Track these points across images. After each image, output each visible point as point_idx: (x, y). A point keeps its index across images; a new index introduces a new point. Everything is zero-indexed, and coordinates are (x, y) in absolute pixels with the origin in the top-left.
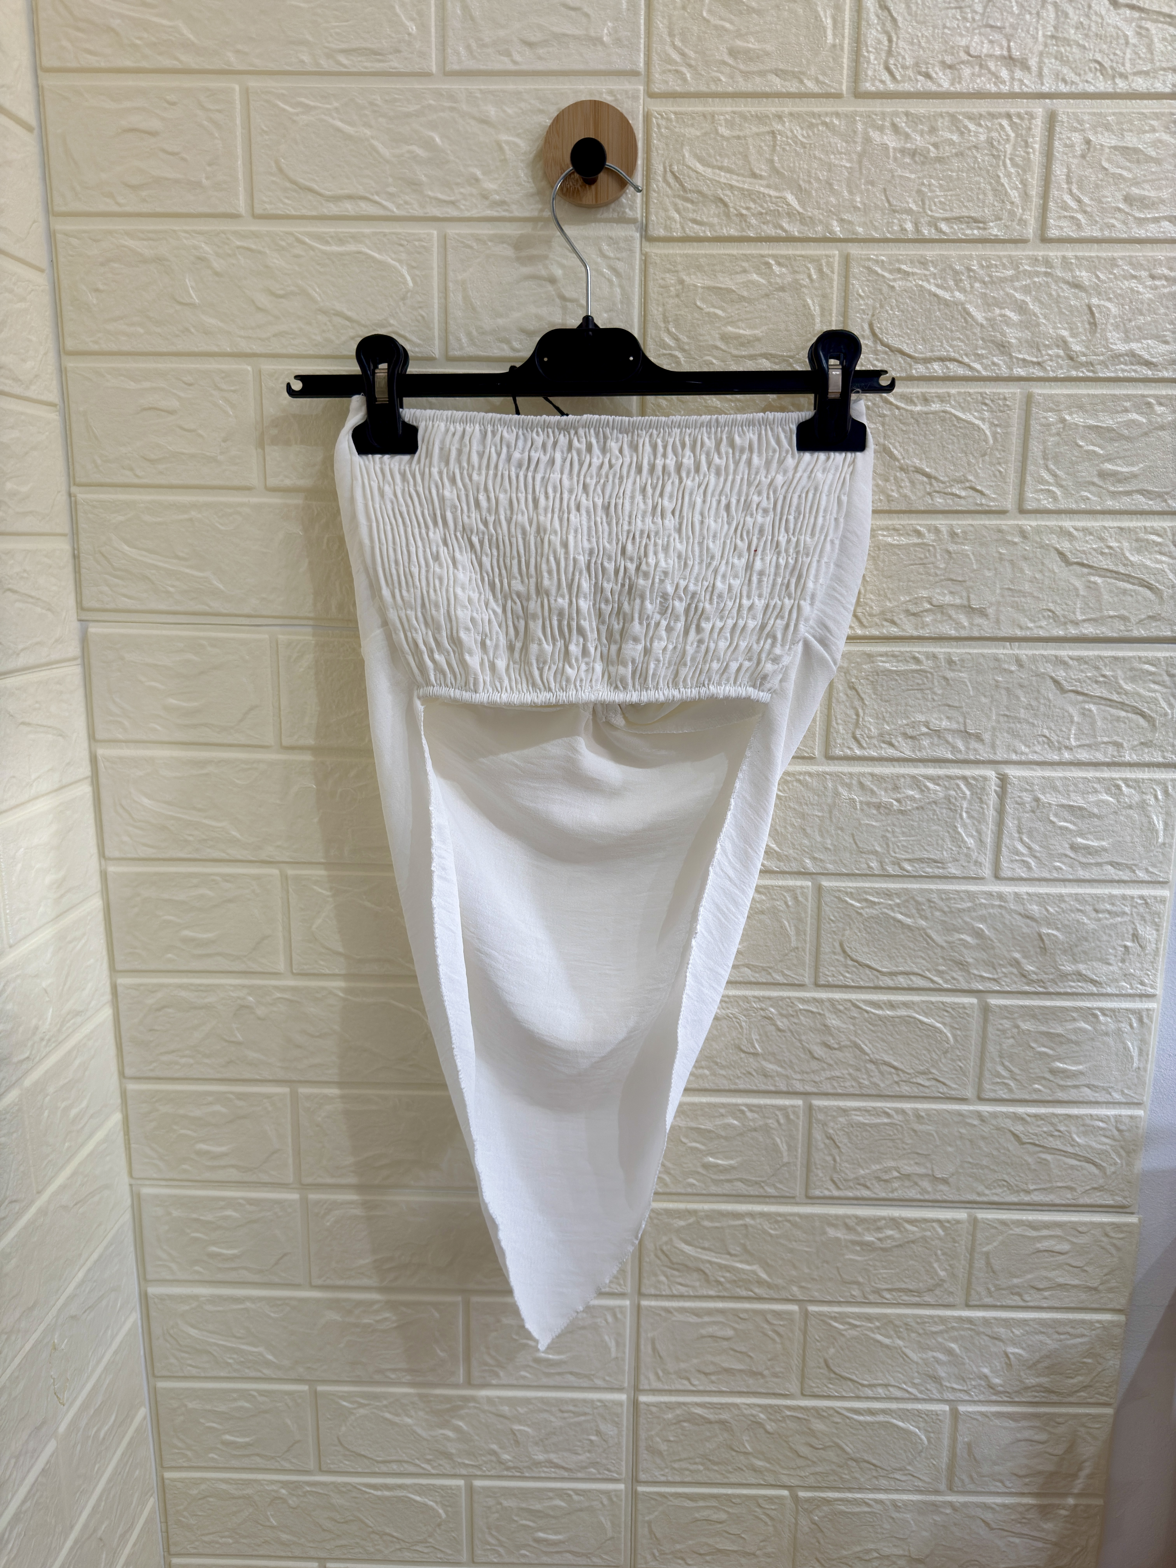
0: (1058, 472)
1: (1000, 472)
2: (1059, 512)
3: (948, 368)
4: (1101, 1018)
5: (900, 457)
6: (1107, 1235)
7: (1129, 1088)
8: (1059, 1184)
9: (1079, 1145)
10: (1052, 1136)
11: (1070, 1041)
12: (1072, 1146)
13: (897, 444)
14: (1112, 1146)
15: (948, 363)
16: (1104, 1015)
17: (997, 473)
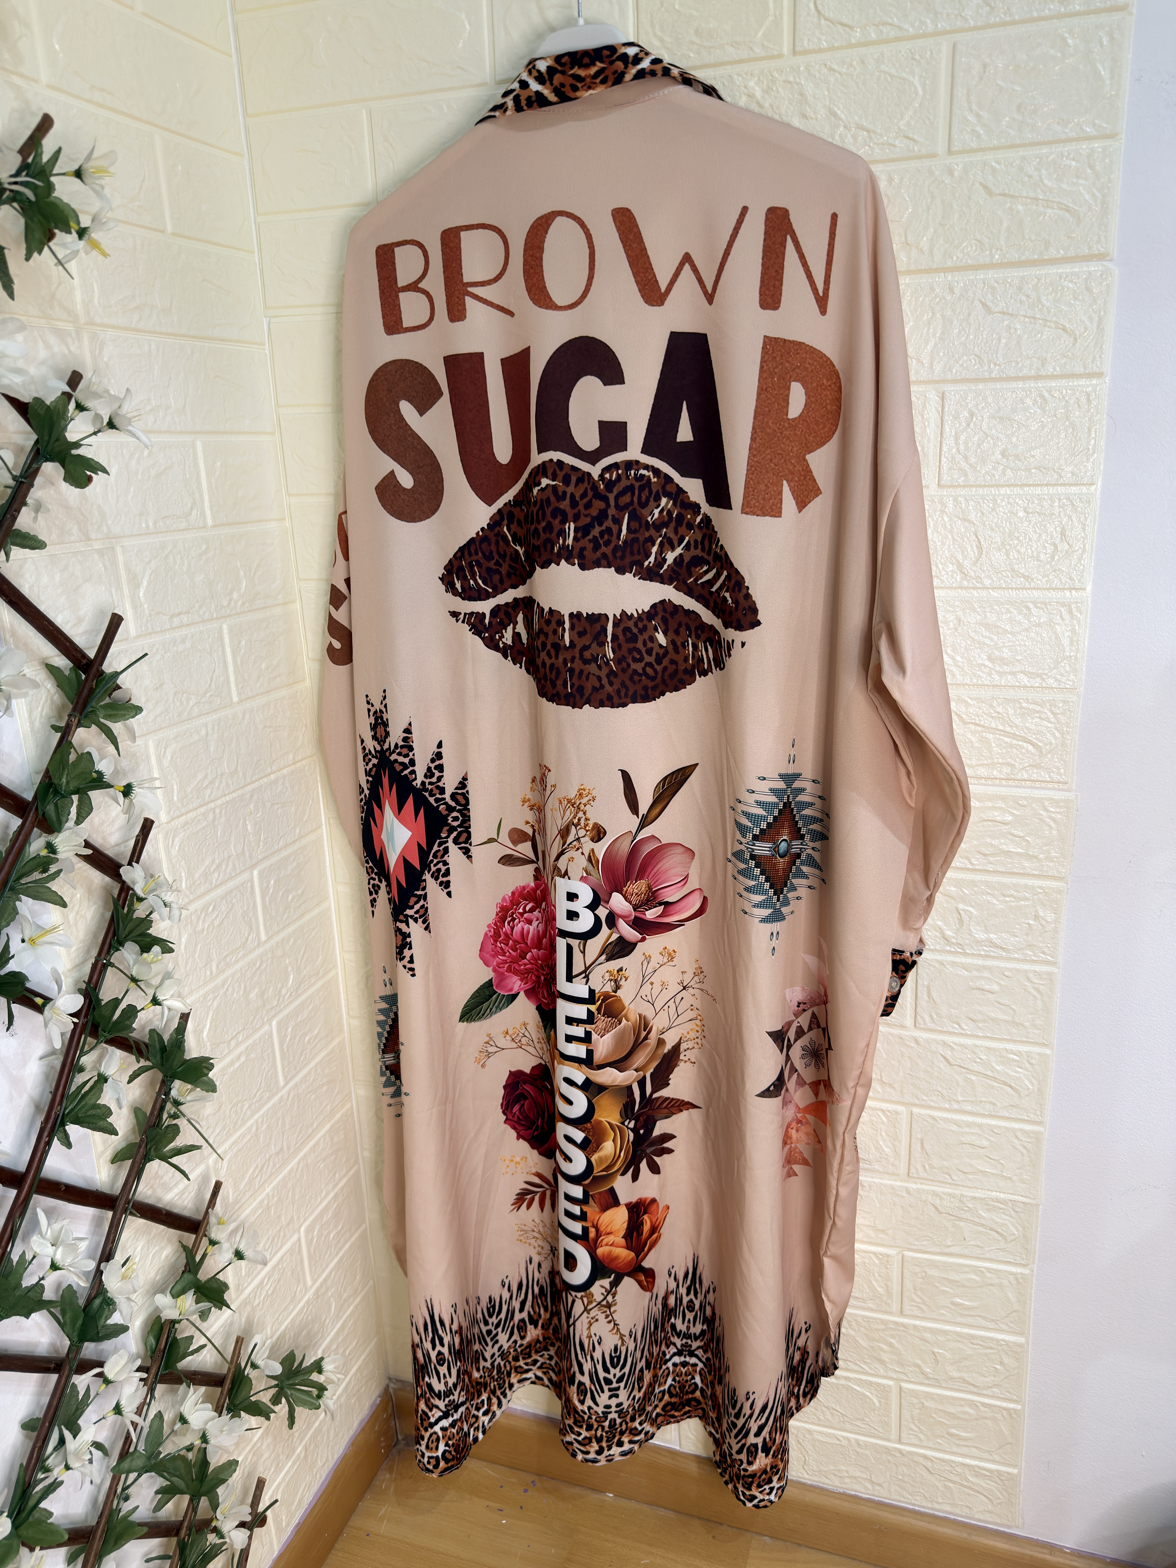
0: (981, 113)
1: (929, 119)
2: (983, 150)
3: (881, 32)
4: (1034, 611)
5: (843, 116)
6: (1046, 810)
7: (1062, 675)
8: (1000, 761)
9: (1017, 726)
10: (992, 717)
11: (1005, 632)
12: (1010, 726)
13: (841, 106)
14: (1047, 727)
15: (881, 27)
16: (1037, 607)
17: (927, 121)
